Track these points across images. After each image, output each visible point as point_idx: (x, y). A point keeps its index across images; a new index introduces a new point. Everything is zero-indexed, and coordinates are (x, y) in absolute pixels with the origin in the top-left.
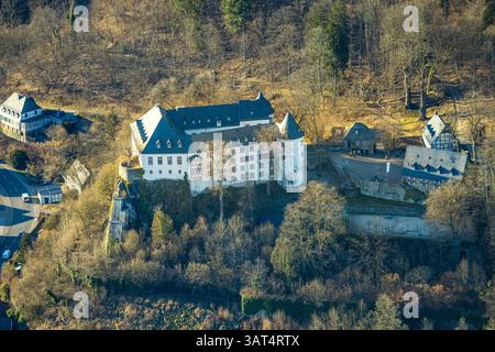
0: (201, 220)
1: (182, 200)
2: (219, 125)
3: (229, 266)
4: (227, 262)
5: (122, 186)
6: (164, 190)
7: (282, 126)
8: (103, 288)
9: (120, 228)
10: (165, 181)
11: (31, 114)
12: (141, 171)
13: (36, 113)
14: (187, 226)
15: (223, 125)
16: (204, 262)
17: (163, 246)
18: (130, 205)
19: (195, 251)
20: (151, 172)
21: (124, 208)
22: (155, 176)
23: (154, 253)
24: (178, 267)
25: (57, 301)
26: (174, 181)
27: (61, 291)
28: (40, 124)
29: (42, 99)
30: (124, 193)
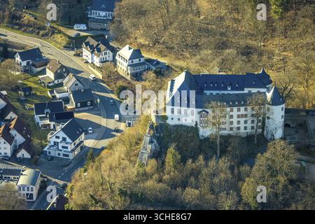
0: (201, 157)
1: (192, 141)
2: (229, 89)
3: (213, 194)
4: (212, 191)
5: (152, 127)
6: (180, 133)
7: (269, 95)
8: (128, 198)
9: (146, 156)
10: (181, 126)
11: (136, 61)
12: (165, 118)
13: (140, 60)
14: (190, 160)
15: (232, 90)
16: (197, 188)
17: (172, 173)
18: (155, 141)
19: (192, 179)
20: (172, 119)
21: (151, 142)
22: (175, 122)
23: (165, 177)
24: (179, 190)
25: (97, 203)
26: (188, 127)
27: (101, 196)
28: (142, 68)
29: (149, 51)
30: (152, 132)
